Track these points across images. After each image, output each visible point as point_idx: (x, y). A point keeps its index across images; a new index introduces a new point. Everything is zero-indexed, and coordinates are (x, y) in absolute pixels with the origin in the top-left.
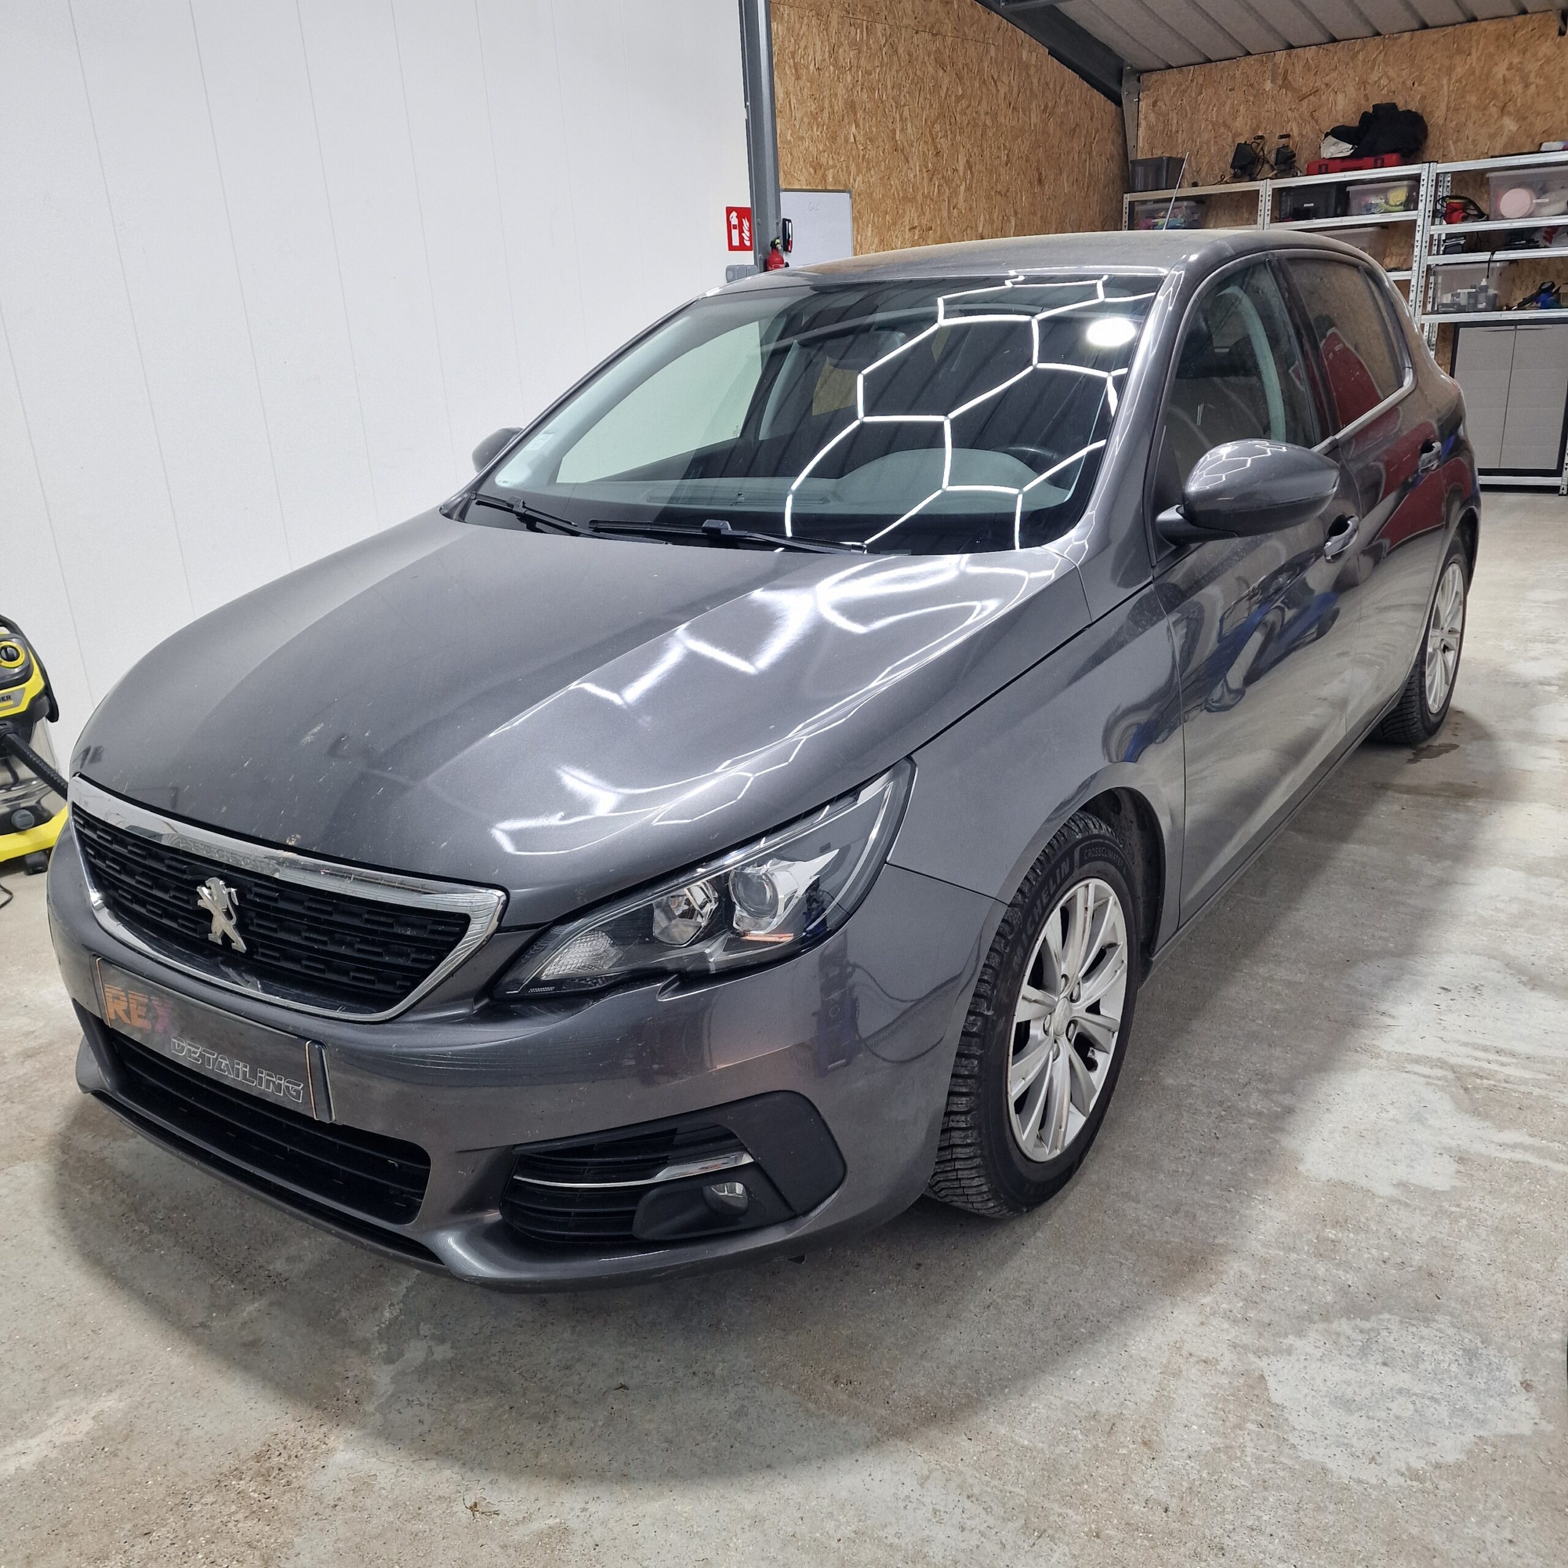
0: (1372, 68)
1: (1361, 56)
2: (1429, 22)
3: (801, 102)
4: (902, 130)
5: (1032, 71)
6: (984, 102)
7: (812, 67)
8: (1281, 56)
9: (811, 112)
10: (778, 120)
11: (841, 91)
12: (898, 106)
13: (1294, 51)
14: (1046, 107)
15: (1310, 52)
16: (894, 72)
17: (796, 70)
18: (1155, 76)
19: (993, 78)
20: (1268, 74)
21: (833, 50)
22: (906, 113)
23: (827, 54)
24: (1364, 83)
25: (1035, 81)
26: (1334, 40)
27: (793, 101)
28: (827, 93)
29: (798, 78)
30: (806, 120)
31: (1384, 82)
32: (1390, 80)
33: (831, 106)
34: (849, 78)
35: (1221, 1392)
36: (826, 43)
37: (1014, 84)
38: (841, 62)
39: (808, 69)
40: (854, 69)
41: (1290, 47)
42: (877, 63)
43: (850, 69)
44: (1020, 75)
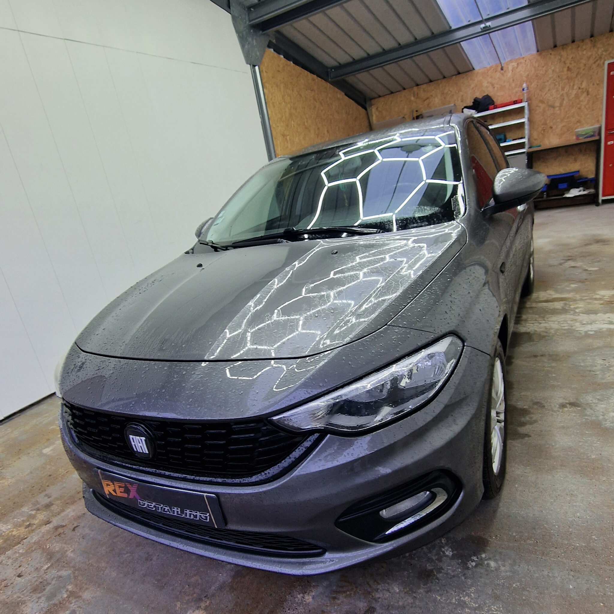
0: (445, 89)
1: (440, 85)
2: (461, 72)
3: (276, 115)
4: (307, 122)
5: (341, 100)
7: (277, 103)
8: (415, 89)
9: (280, 117)
10: (270, 121)
13: (419, 86)
14: (347, 112)
15: (424, 86)
16: (302, 103)
17: (273, 104)
18: (376, 100)
20: (412, 95)
23: (281, 98)
25: (343, 104)
26: (431, 81)
27: (274, 114)
28: (283, 111)
30: (278, 120)
33: (285, 115)
34: (289, 106)
36: (281, 95)
38: (286, 101)
40: (290, 103)
41: (417, 85)
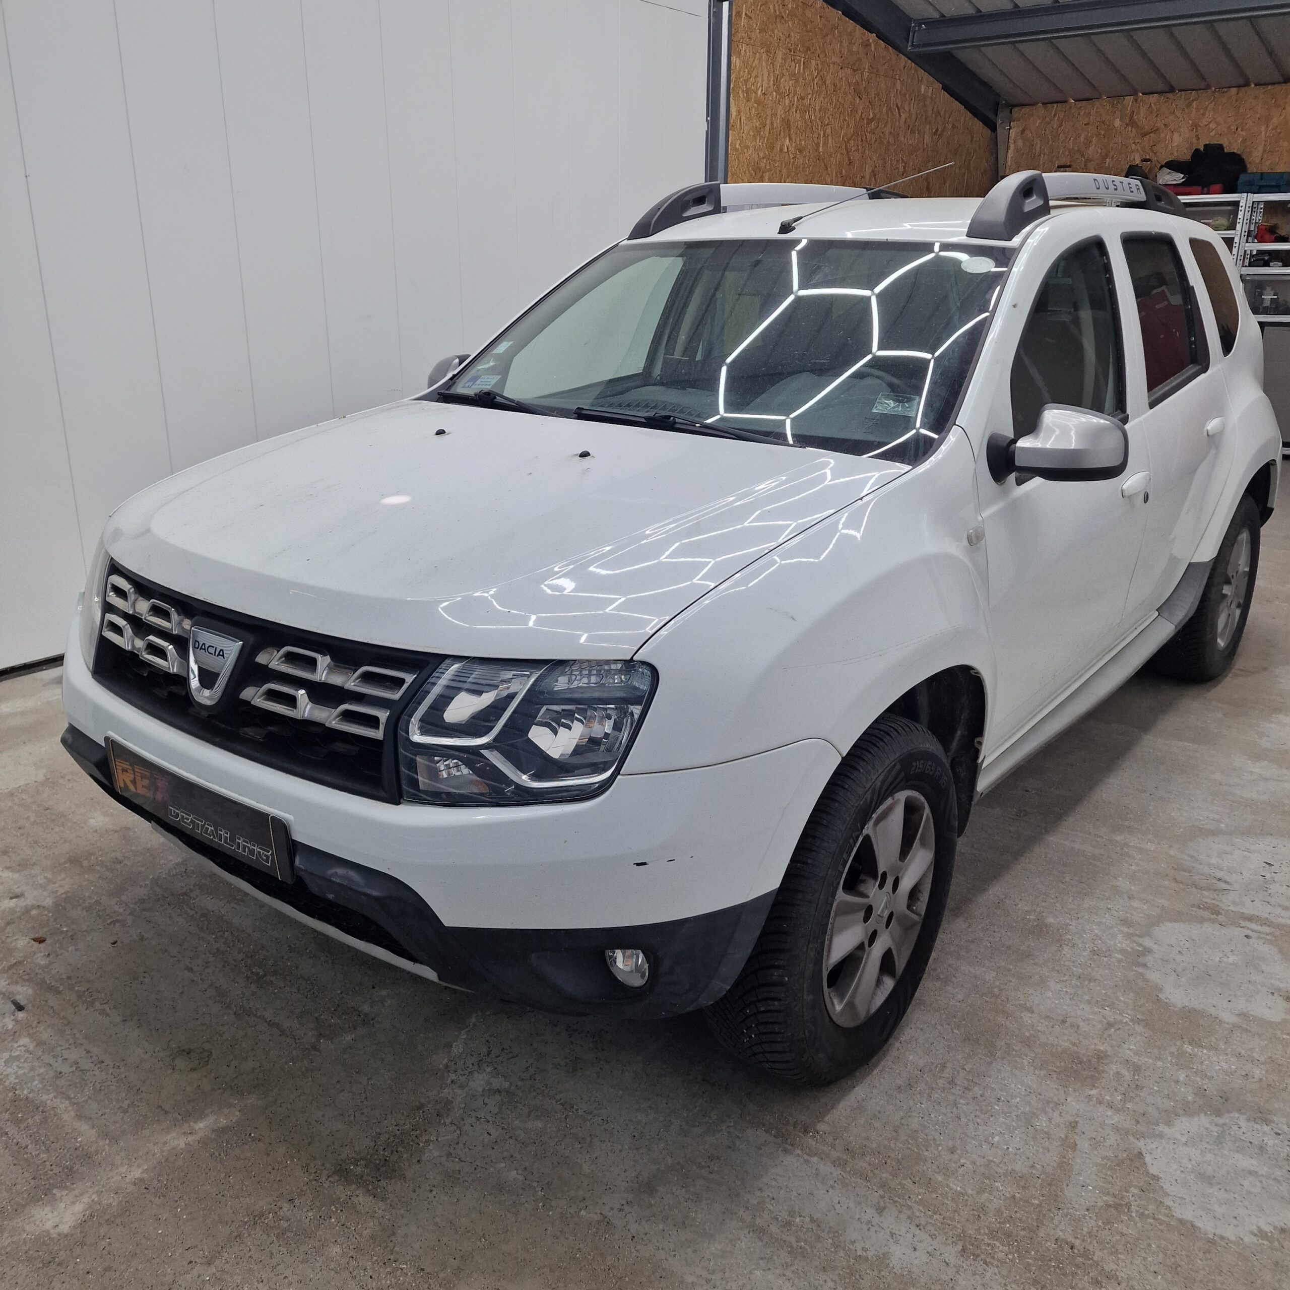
0: (1203, 114)
1: (1194, 105)
2: (1253, 80)
3: (749, 119)
4: (824, 144)
5: (928, 101)
6: (889, 125)
7: (759, 92)
8: (1129, 100)
9: (756, 127)
10: (730, 132)
11: (780, 112)
12: (824, 125)
13: (1140, 97)
14: (937, 130)
15: (1153, 99)
16: (821, 98)
17: (747, 94)
18: (1025, 110)
19: (897, 106)
20: (1118, 114)
21: (776, 79)
22: (829, 131)
23: (772, 82)
24: (1196, 126)
25: (930, 110)
27: (743, 118)
28: (769, 112)
29: (748, 100)
30: (751, 133)
31: (1212, 126)
32: (1218, 124)
33: (772, 123)
34: (787, 102)
35: (1109, 1163)
36: (772, 74)
37: (913, 112)
38: (782, 90)
39: (756, 93)
40: (791, 95)
41: (1136, 93)
42: (809, 91)
43: (788, 95)
44: (918, 104)
